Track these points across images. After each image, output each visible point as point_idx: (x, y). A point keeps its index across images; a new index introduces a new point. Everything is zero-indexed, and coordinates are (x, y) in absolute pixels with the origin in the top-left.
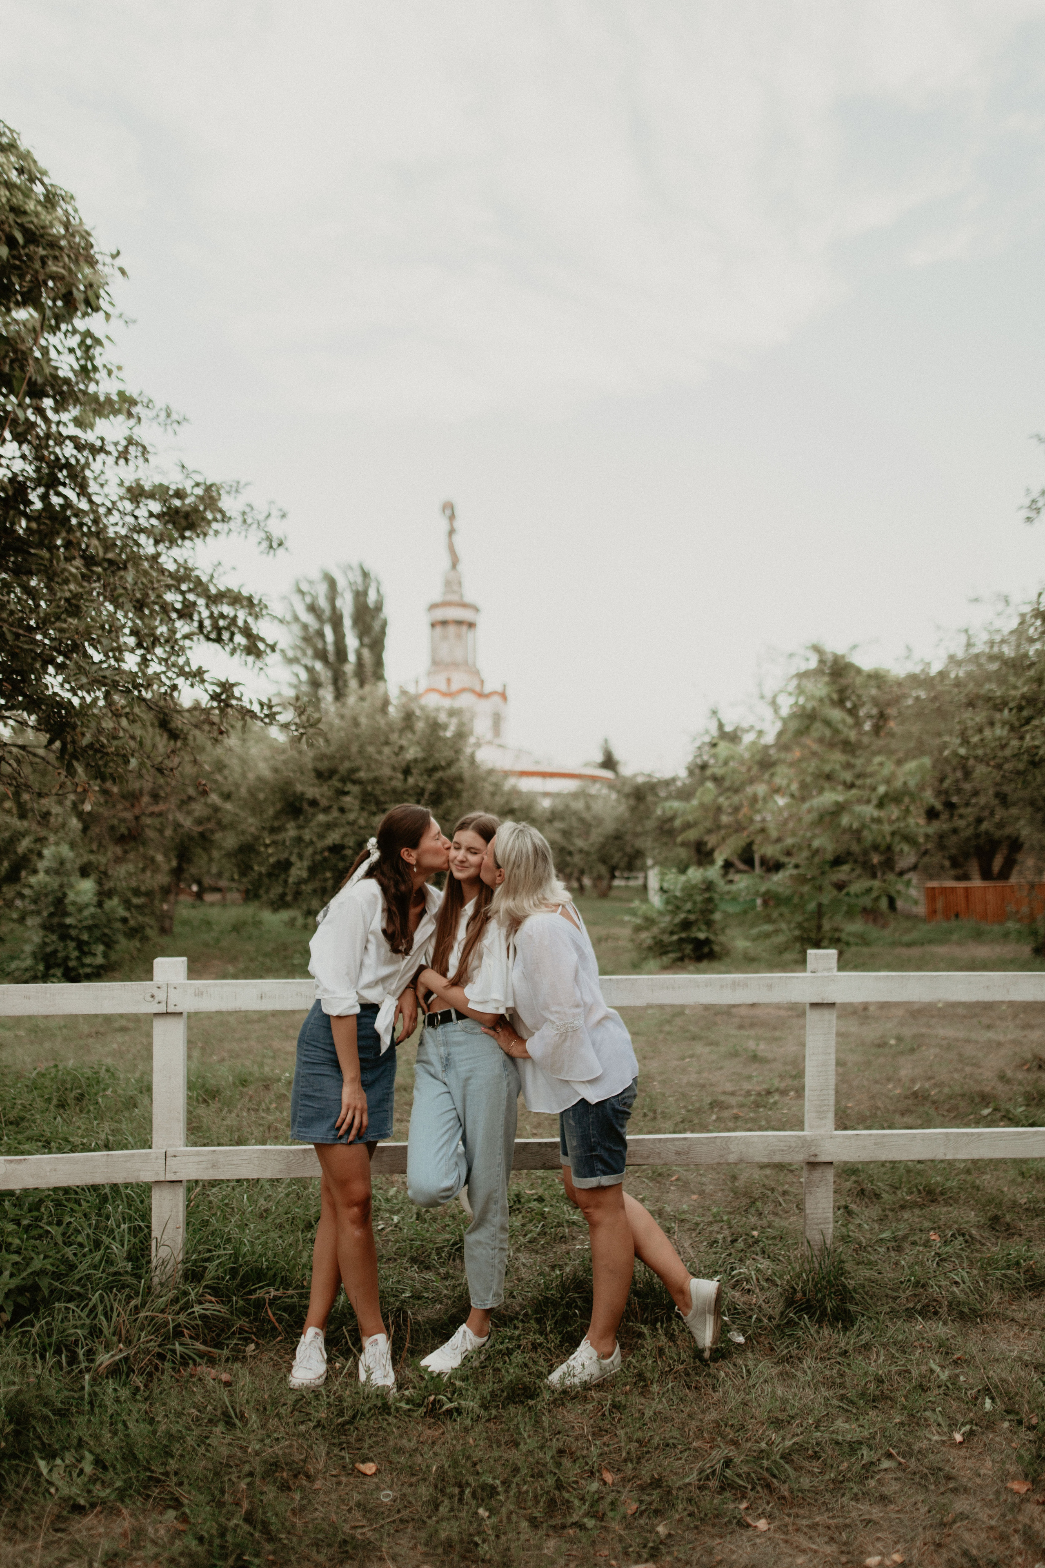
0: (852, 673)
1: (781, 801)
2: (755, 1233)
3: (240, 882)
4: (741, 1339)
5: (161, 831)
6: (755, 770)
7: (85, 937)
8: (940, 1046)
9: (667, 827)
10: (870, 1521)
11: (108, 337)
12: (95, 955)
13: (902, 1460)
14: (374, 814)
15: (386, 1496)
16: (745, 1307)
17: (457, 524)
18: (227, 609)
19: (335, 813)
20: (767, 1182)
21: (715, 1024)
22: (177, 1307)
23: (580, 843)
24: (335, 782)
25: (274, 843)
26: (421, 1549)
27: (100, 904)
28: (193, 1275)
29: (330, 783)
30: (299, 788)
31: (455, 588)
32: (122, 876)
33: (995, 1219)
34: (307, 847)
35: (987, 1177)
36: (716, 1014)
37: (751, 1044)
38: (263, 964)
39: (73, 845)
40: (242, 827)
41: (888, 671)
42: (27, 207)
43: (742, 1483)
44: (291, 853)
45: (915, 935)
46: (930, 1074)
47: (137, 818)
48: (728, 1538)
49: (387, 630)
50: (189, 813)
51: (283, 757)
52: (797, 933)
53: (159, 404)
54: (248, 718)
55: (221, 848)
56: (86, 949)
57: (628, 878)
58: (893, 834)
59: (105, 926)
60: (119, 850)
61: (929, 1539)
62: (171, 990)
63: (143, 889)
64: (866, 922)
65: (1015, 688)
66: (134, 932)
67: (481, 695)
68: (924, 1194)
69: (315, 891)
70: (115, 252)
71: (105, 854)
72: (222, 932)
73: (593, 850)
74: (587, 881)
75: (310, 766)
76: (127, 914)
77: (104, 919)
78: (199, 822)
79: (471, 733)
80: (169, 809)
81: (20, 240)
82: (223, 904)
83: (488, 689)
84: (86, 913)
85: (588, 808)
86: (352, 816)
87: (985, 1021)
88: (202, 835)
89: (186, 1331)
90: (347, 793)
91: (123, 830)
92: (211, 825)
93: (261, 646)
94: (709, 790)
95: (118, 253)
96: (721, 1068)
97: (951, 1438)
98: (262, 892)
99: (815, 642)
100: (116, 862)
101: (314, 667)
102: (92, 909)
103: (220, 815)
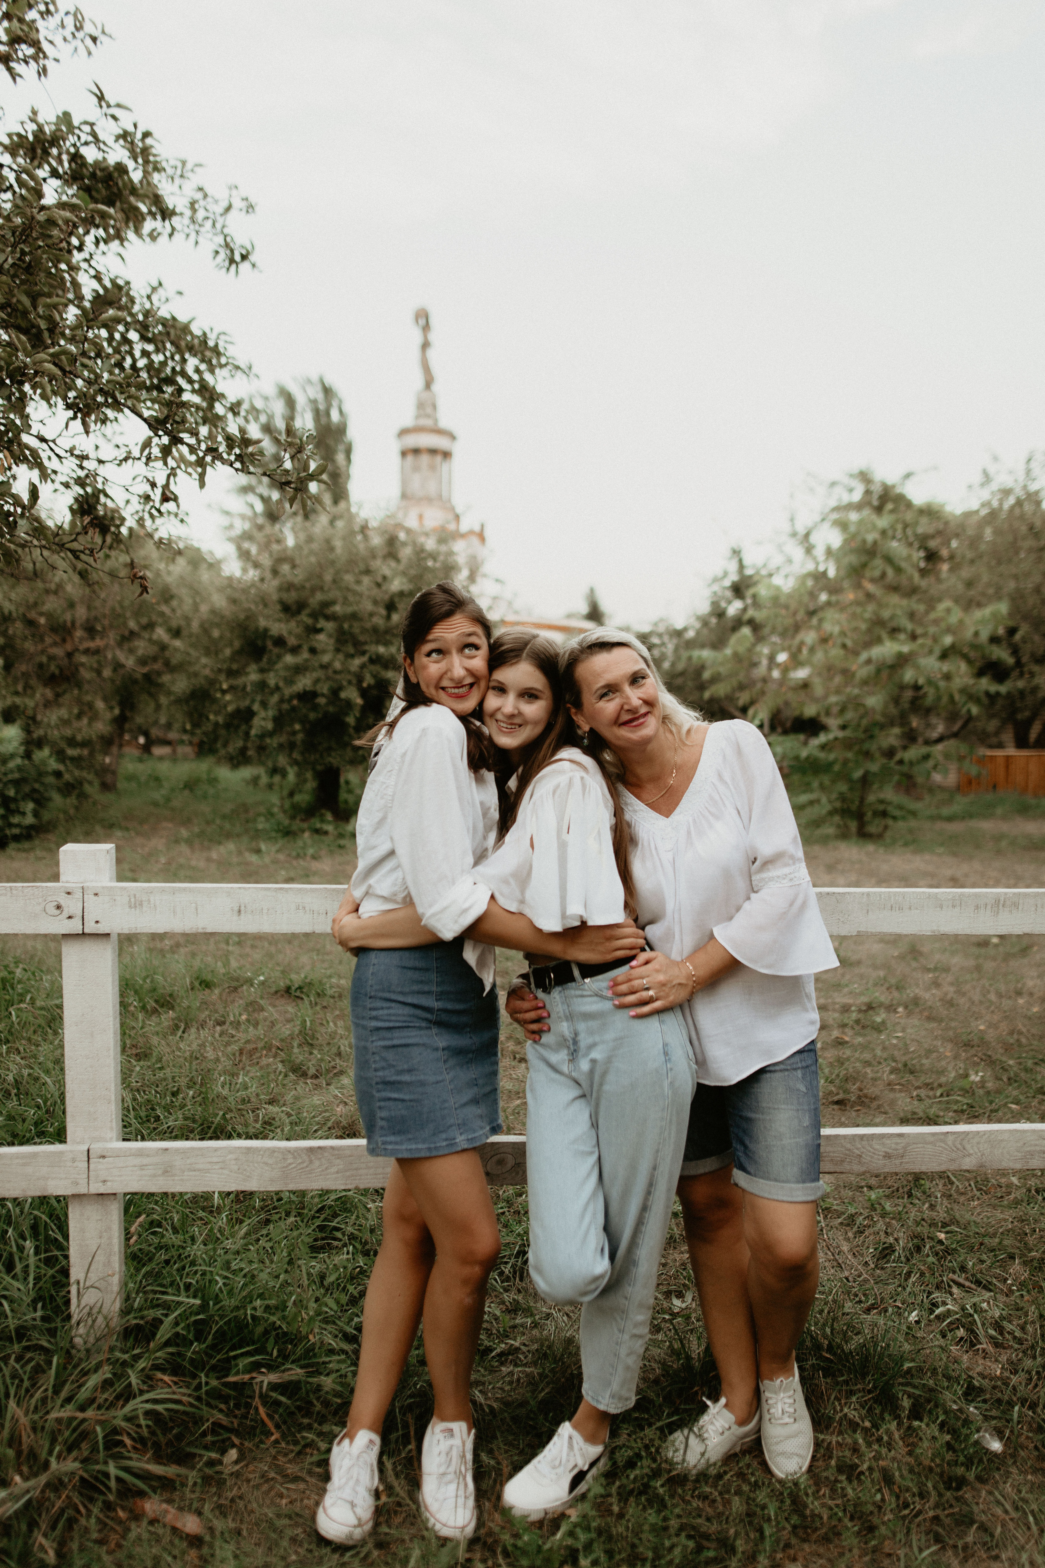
0: (901, 507)
3: (192, 734)
4: (998, 1447)
5: (99, 673)
6: (799, 616)
7: (11, 793)
12: (24, 814)
14: (352, 656)
17: (432, 337)
19: (305, 655)
24: (304, 618)
25: (232, 688)
27: (28, 755)
28: (137, 1333)
29: (299, 618)
30: (262, 623)
31: (429, 410)
32: (53, 723)
34: (272, 694)
38: (221, 828)
40: (197, 668)
41: (943, 506)
44: (253, 701)
47: (69, 655)
49: (353, 459)
50: (131, 651)
51: (243, 586)
52: (838, 805)
55: (169, 693)
56: (13, 806)
59: (36, 781)
60: (49, 693)
62: (90, 898)
63: (79, 738)
66: (68, 789)
67: (457, 535)
69: (281, 746)
71: (32, 696)
72: (173, 790)
75: (275, 597)
76: (61, 768)
77: (33, 773)
78: (143, 661)
80: (107, 646)
82: (174, 758)
83: (464, 528)
84: (11, 765)
86: (326, 658)
88: (147, 677)
90: (319, 631)
91: (54, 669)
92: (158, 666)
94: (745, 636)
98: (219, 745)
99: (864, 469)
100: (45, 706)
101: (270, 498)
102: (19, 761)
103: (167, 654)
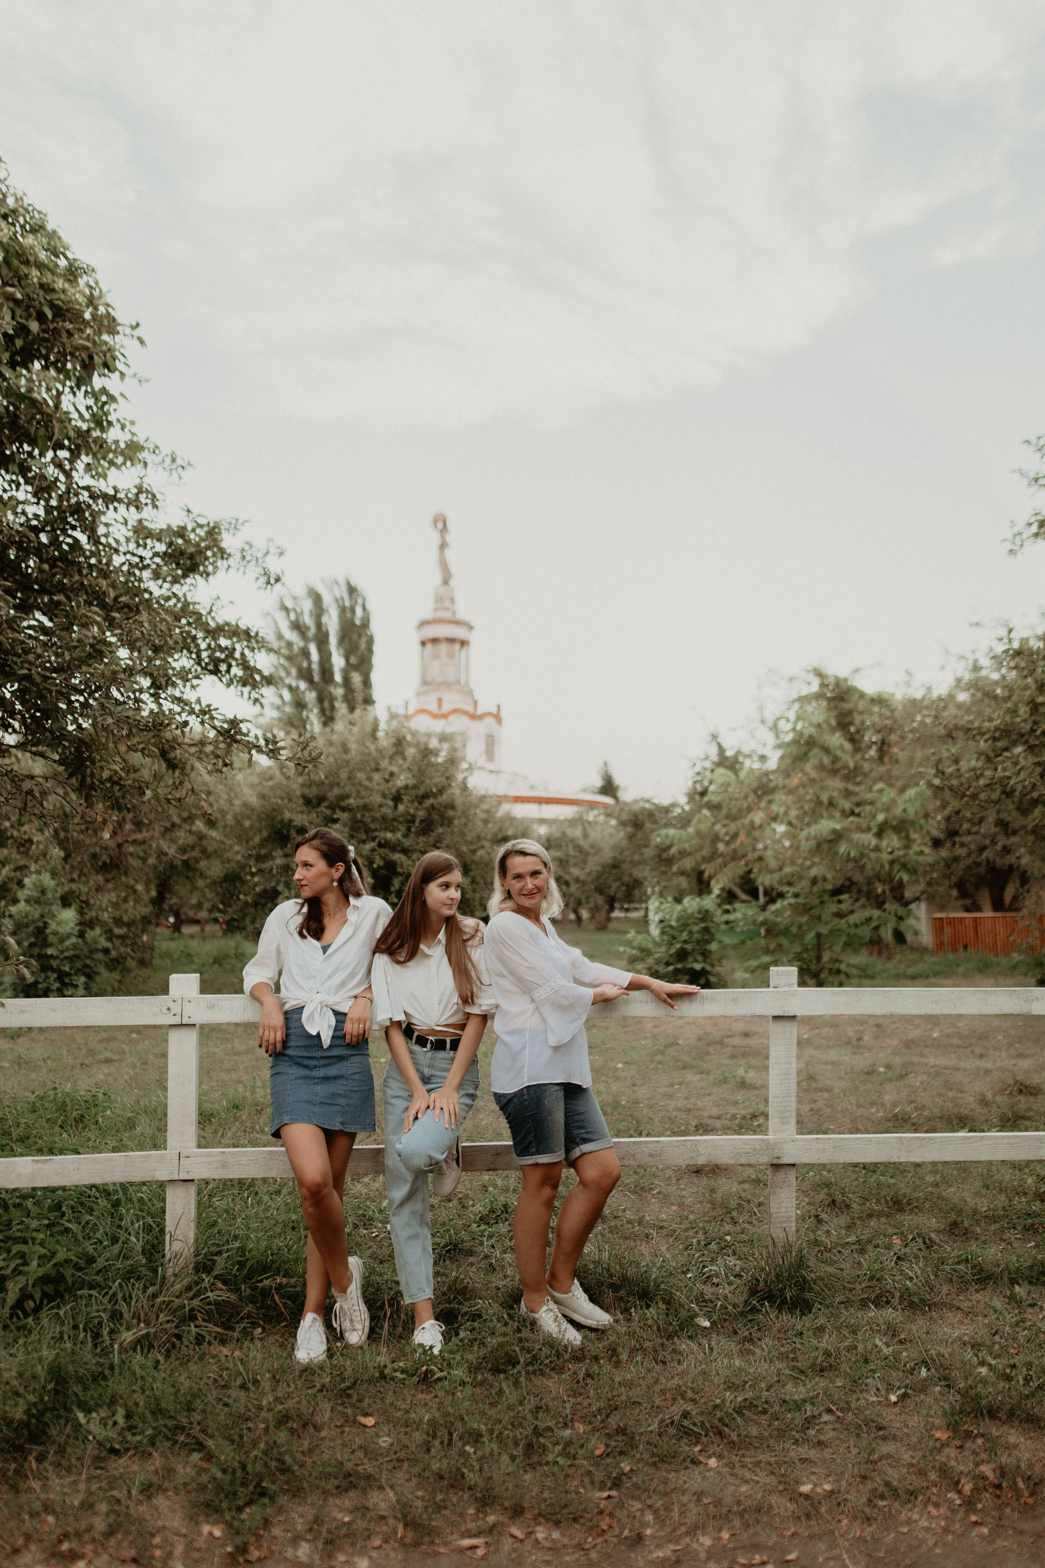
0: (855, 697)
1: (781, 828)
2: (728, 1238)
3: (222, 912)
4: (707, 1324)
5: (144, 860)
6: (752, 797)
7: (67, 968)
8: (928, 1074)
9: (664, 855)
10: (806, 1460)
11: (122, 395)
12: (75, 986)
13: (840, 1414)
15: (384, 1441)
16: (713, 1298)
17: (449, 538)
18: (224, 642)
20: (743, 1195)
21: (708, 1053)
22: (190, 1294)
23: (575, 872)
24: (323, 809)
25: (260, 871)
26: (415, 1480)
27: (81, 935)
28: (204, 1266)
29: (319, 810)
30: (287, 815)
31: (447, 604)
32: (104, 906)
33: (955, 1225)
35: (953, 1189)
36: (709, 1045)
37: (741, 1072)
39: (54, 874)
40: (229, 855)
41: (890, 695)
42: (56, 286)
43: (696, 1430)
44: (278, 882)
45: (920, 967)
46: (913, 1097)
47: (119, 846)
48: (682, 1472)
49: (376, 648)
50: (173, 841)
51: (271, 783)
53: (165, 450)
54: (253, 752)
55: (205, 877)
56: (67, 981)
57: (627, 910)
58: (892, 863)
59: (88, 957)
60: (100, 878)
61: (856, 1472)
62: (186, 1003)
63: (125, 918)
64: (871, 954)
65: (991, 720)
66: (116, 965)
67: (473, 717)
68: (891, 1204)
70: (134, 324)
71: (86, 883)
72: (203, 965)
73: (589, 879)
74: (585, 914)
75: (298, 793)
76: (109, 945)
77: (86, 951)
78: (183, 850)
79: (464, 759)
80: (152, 838)
81: (49, 314)
82: (203, 936)
83: (480, 710)
84: (67, 943)
85: (586, 836)
87: (978, 1050)
88: (185, 863)
89: (199, 1314)
90: (336, 821)
91: (105, 858)
92: (195, 853)
93: (257, 678)
94: (706, 817)
95: (138, 325)
96: (709, 1095)
97: (887, 1398)
98: (248, 920)
99: (816, 665)
100: (97, 890)
101: (298, 687)
102: (74, 940)
103: (204, 843)
